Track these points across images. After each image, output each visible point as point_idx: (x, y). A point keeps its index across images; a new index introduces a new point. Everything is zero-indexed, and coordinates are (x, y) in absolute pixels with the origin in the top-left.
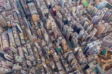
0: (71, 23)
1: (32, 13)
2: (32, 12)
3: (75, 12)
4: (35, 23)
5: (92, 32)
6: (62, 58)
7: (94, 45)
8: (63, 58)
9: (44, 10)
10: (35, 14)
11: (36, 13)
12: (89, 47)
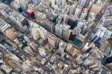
0: (59, 19)
1: (3, 31)
2: (2, 29)
3: (55, 4)
4: (15, 40)
5: (91, 18)
6: (75, 66)
7: (104, 32)
8: (78, 65)
9: (18, 18)
10: (8, 30)
11: (8, 27)
12: (100, 36)
